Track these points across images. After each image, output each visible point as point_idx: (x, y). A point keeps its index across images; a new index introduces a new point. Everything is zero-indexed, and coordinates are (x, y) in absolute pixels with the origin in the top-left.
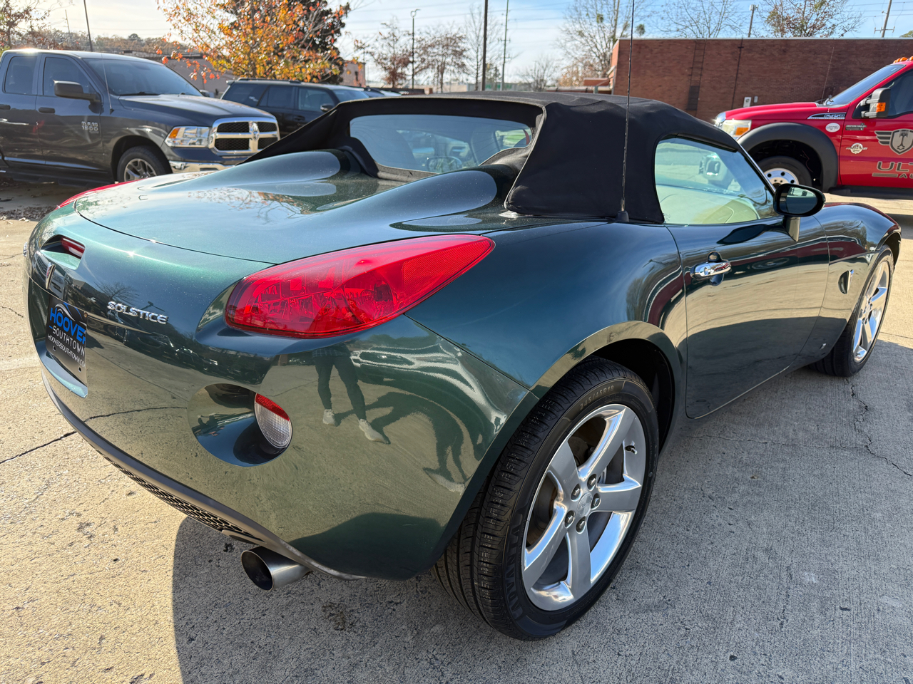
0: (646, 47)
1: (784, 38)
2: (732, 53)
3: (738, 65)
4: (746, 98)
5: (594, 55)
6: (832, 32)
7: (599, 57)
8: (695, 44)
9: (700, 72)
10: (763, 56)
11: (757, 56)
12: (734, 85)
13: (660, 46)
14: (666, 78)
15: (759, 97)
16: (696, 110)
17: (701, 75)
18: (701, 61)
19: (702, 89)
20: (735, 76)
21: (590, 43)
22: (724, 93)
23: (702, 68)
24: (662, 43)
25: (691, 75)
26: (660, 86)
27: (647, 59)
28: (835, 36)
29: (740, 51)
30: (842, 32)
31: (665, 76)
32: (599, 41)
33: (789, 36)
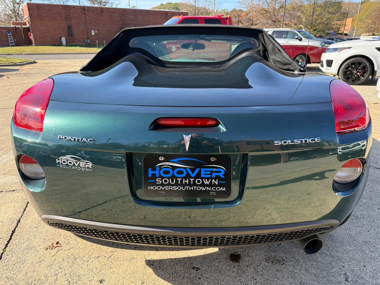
0: (42, 7)
1: (95, 6)
2: (82, 12)
3: (85, 17)
4: (92, 31)
5: (8, 9)
6: (112, 5)
7: (11, 11)
8: (64, 7)
9: (70, 20)
10: (94, 13)
11: (92, 13)
12: (85, 25)
13: (48, 7)
14: (55, 22)
15: (97, 30)
16: (73, 36)
17: (71, 21)
18: (69, 14)
19: (73, 27)
20: (85, 21)
21: (4, 4)
22: (83, 29)
23: (70, 18)
24: (49, 5)
25: (66, 21)
26: (53, 25)
27: (44, 13)
28: (114, 7)
29: (84, 11)
30: (116, 5)
31: (54, 21)
32: (9, 3)
33: (96, 5)
